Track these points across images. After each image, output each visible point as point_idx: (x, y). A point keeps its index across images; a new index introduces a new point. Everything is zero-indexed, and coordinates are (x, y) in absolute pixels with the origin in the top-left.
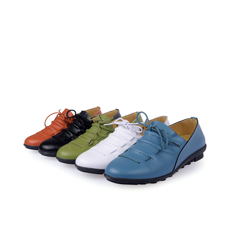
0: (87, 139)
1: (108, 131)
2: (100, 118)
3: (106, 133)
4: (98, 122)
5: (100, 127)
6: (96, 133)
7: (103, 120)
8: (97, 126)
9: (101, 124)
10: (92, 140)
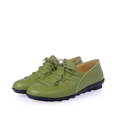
0: (53, 80)
1: (71, 74)
2: (65, 63)
3: (70, 76)
4: (63, 66)
5: (65, 70)
6: (61, 75)
7: (67, 64)
8: (62, 70)
9: (65, 68)
10: (57, 81)
